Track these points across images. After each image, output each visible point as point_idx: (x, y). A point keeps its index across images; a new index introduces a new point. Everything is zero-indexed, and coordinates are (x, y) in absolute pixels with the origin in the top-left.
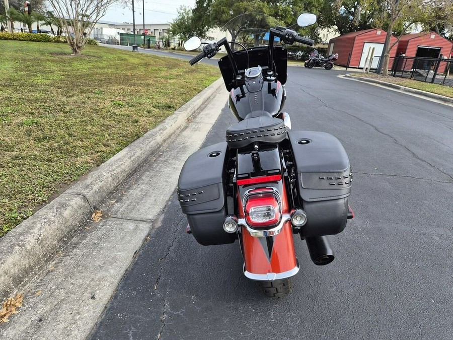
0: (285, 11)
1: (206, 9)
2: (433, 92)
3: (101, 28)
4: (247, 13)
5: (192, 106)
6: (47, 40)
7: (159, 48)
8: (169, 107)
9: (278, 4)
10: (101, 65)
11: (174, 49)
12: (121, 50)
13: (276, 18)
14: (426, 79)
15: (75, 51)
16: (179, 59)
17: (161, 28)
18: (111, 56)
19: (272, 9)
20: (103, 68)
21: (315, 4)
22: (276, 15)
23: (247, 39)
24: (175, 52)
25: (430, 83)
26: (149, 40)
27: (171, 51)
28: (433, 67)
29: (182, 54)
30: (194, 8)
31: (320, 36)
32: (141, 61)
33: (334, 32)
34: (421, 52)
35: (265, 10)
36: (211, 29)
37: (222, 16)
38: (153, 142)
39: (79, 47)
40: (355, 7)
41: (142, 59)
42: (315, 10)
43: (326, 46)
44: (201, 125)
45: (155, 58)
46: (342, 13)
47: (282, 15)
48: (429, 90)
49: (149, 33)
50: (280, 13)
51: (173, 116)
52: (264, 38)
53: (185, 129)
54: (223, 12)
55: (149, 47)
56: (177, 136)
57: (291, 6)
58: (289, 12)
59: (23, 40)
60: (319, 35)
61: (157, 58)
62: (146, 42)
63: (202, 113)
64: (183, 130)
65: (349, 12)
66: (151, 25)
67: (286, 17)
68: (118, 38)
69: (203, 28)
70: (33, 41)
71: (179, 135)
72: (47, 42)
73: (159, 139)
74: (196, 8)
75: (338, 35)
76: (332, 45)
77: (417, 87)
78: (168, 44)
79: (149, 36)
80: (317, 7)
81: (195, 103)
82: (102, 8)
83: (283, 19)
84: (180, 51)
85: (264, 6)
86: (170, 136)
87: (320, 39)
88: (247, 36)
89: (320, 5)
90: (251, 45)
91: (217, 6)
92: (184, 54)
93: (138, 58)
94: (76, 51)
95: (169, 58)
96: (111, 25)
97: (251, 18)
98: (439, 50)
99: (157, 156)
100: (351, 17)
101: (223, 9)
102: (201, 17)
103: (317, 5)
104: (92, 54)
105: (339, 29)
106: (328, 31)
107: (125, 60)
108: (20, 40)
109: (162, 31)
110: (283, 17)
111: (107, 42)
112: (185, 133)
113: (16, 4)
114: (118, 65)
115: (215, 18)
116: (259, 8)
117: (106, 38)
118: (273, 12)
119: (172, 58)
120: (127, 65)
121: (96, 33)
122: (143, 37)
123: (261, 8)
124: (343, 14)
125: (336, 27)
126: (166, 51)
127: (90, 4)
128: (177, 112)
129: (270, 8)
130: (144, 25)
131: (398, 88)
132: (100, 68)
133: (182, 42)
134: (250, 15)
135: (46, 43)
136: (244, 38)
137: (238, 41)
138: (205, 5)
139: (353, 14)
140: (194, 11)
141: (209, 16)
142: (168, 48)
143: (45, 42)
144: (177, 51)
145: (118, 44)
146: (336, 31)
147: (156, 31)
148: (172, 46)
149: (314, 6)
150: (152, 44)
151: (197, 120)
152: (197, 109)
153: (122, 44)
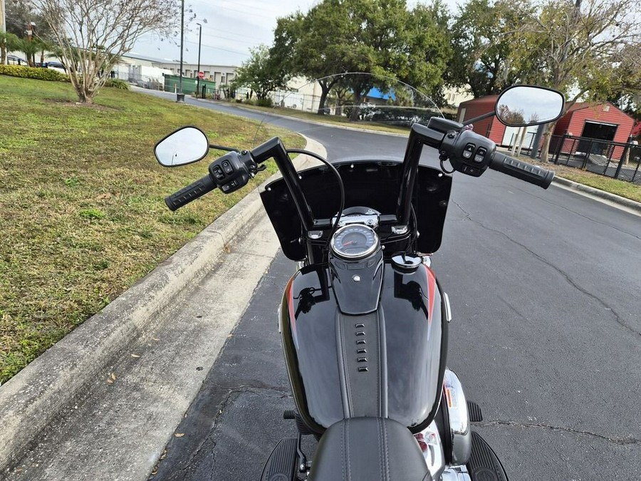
0: (399, 60)
1: (288, 50)
2: (623, 196)
3: (140, 66)
4: (346, 59)
5: (238, 217)
6: (53, 78)
7: (218, 98)
8: (192, 222)
9: (390, 50)
10: (116, 122)
11: (239, 102)
12: (160, 99)
13: (385, 69)
14: (605, 171)
15: (82, 98)
16: (243, 117)
17: (224, 72)
18: (138, 108)
19: (381, 56)
20: (118, 128)
21: (442, 53)
22: (385, 65)
23: (344, 95)
24: (241, 106)
25: (612, 178)
26: (204, 87)
27: (234, 105)
28: (607, 151)
29: (250, 110)
30: (272, 47)
31: (445, 98)
32: (184, 118)
33: (465, 93)
34: (590, 129)
35: (370, 56)
36: (294, 78)
37: (309, 62)
38: (119, 329)
39: (89, 93)
40: (497, 62)
41: (187, 116)
42: (441, 61)
43: (455, 112)
44: (249, 262)
45: (206, 114)
46: (477, 68)
47: (394, 66)
48: (617, 191)
49: (207, 77)
50: (391, 63)
51: (194, 244)
52: (368, 95)
53: (214, 272)
54: (312, 56)
55: (204, 97)
56: (192, 294)
57: (408, 54)
58: (405, 61)
59: (16, 76)
60: (444, 95)
61: (211, 114)
62: (201, 90)
63: (255, 229)
64: (209, 275)
65: (488, 68)
66: (210, 66)
67: (399, 68)
68: (162, 81)
69: (283, 76)
70: (33, 78)
71: (197, 289)
72: (53, 80)
73: (139, 315)
74: (274, 48)
75: (471, 97)
76: (463, 111)
77: (596, 185)
78: (231, 94)
79: (207, 81)
80: (445, 58)
81: (246, 211)
82: (130, 38)
83: (395, 71)
84: (248, 106)
85: (369, 51)
86: (173, 299)
87: (446, 101)
88: (344, 91)
89: (448, 55)
90: (349, 103)
91: (303, 46)
92: (252, 110)
93: (181, 113)
94: (84, 99)
95: (227, 116)
96: (156, 63)
97: (351, 66)
98: (615, 128)
99: (122, 367)
100: (490, 75)
101: (312, 52)
102: (281, 61)
103: (444, 56)
104: (111, 103)
105: (473, 90)
106: (457, 91)
107: (160, 115)
108: (13, 76)
109: (225, 75)
110: (395, 69)
111: (146, 85)
112: (212, 284)
113: (18, 25)
114: (144, 123)
115: (300, 62)
116: (362, 53)
117: (145, 80)
118: (383, 60)
119: (233, 115)
120: (158, 124)
121: (132, 72)
122: (196, 82)
123: (365, 54)
124: (480, 69)
125: (468, 86)
126: (228, 104)
127: (111, 31)
128: (205, 233)
129: (378, 55)
130: (199, 65)
131: (568, 185)
132: (111, 128)
133: (252, 92)
134: (350, 62)
135: (50, 82)
136: (339, 93)
137: (331, 96)
138: (287, 45)
139: (494, 71)
140: (272, 52)
141: (291, 59)
142: (232, 100)
143: (50, 80)
144: (245, 105)
145: (161, 90)
146: (468, 91)
147: (217, 75)
148: (238, 97)
149: (439, 56)
150: (208, 93)
151: (245, 246)
152: (249, 221)
153: (167, 89)
